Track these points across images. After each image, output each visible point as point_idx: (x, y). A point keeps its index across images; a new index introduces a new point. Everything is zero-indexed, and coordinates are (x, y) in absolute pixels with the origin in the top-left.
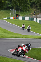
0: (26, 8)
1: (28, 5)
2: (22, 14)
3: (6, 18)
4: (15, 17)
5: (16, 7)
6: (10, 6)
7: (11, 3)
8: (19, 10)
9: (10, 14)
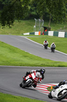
0: (60, 18)
1: (64, 12)
2: (54, 26)
3: (28, 34)
4: (42, 32)
5: (44, 15)
6: (34, 13)
7: (36, 9)
8: (49, 20)
9: (35, 26)
